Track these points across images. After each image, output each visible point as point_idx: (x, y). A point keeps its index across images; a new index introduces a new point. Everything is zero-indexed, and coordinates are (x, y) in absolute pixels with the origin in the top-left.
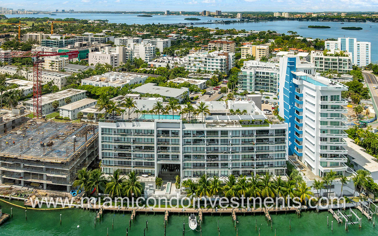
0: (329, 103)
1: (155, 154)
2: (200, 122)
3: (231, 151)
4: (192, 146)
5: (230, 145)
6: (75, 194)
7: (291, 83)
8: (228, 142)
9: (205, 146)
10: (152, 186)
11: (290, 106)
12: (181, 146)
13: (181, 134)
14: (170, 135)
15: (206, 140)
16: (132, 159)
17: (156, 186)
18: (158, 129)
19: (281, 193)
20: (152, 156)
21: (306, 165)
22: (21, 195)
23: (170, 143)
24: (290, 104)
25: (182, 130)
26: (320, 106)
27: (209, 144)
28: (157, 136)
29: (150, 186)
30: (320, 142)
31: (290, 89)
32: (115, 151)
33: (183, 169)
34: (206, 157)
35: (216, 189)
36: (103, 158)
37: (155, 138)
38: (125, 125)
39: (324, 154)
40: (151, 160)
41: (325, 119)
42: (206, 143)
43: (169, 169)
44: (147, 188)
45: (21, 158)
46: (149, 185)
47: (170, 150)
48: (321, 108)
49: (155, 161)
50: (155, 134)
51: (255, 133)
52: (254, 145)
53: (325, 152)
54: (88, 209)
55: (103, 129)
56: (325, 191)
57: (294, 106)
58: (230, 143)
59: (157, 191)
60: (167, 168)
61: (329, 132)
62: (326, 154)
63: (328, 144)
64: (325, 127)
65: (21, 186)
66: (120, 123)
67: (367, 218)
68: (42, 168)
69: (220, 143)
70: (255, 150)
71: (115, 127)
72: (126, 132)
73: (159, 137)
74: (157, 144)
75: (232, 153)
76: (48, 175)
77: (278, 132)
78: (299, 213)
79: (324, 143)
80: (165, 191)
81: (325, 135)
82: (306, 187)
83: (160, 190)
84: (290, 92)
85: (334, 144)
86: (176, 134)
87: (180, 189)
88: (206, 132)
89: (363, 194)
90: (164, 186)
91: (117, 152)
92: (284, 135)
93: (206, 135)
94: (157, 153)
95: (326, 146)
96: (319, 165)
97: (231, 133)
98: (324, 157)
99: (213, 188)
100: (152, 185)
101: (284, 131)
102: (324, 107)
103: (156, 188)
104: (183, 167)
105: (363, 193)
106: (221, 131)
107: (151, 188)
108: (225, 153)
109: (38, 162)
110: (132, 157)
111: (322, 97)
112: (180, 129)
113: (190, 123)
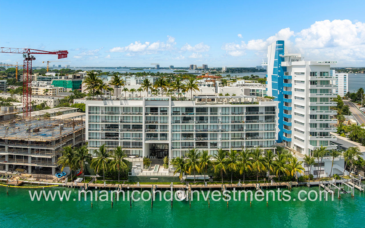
0: (318, 78)
1: (143, 133)
2: (190, 100)
3: (220, 129)
4: (181, 124)
5: (220, 123)
6: (60, 175)
7: (279, 67)
8: (218, 120)
9: (194, 124)
10: (140, 166)
11: (278, 91)
12: (169, 124)
13: (170, 112)
14: (159, 112)
15: (195, 117)
16: (120, 139)
17: (144, 166)
18: (146, 106)
19: (272, 166)
20: (140, 135)
21: (295, 149)
22: (4, 176)
23: (159, 121)
24: (279, 89)
25: (171, 107)
26: (310, 82)
27: (198, 123)
28: (146, 114)
29: (138, 166)
30: (310, 119)
31: (279, 74)
32: (103, 131)
33: (171, 149)
34: (195, 136)
35: (205, 163)
36: (89, 138)
37: (143, 116)
38: (112, 103)
39: (313, 133)
40: (139, 139)
41: (314, 95)
42: (195, 120)
43: (157, 157)
44: (135, 168)
45: (5, 139)
46: (136, 164)
47: (159, 129)
48: (311, 84)
49: (143, 141)
50: (144, 112)
51: (245, 110)
52: (244, 123)
53: (314, 130)
54: (73, 187)
55: (90, 107)
56: (315, 168)
57: (282, 91)
58: (220, 120)
59: (145, 171)
60: (155, 156)
61: (319, 108)
62: (316, 133)
63: (318, 121)
64: (314, 104)
65: (5, 171)
66: (108, 102)
67: (359, 190)
68: (27, 149)
69: (209, 121)
70: (245, 128)
71: (103, 105)
72: (113, 110)
73: (148, 115)
74: (146, 123)
75: (222, 131)
76: (33, 156)
77: (267, 109)
78: (290, 188)
79: (314, 121)
80: (153, 171)
81: (314, 113)
82: (297, 162)
83: (148, 169)
84: (279, 76)
85: (324, 121)
86: (164, 111)
87: (168, 169)
88: (195, 108)
89: (353, 174)
90: (151, 168)
91: (104, 132)
92: (274, 113)
93: (195, 112)
94: (145, 132)
95: (316, 124)
96: (309, 145)
97: (220, 110)
98: (313, 135)
99: (203, 161)
100: (139, 164)
101: (273, 109)
102: (313, 83)
103: (144, 168)
104: (171, 147)
105: (352, 172)
106: (211, 108)
107: (139, 168)
108: (215, 131)
109: (22, 142)
110: (119, 137)
111: (311, 73)
112: (170, 106)
113: (179, 100)
